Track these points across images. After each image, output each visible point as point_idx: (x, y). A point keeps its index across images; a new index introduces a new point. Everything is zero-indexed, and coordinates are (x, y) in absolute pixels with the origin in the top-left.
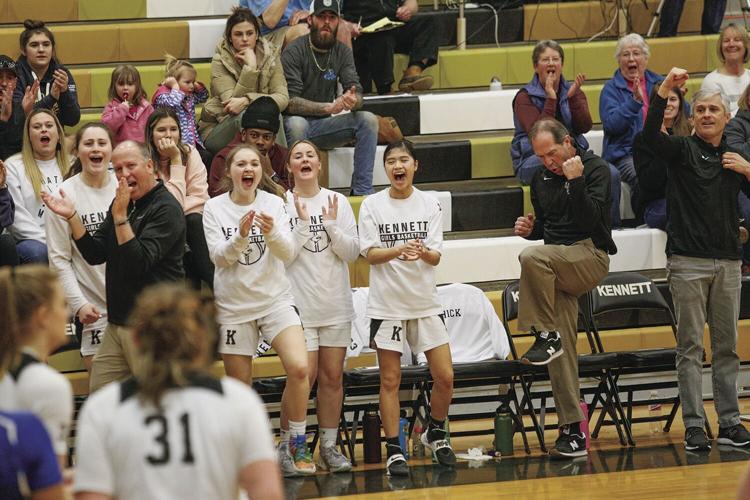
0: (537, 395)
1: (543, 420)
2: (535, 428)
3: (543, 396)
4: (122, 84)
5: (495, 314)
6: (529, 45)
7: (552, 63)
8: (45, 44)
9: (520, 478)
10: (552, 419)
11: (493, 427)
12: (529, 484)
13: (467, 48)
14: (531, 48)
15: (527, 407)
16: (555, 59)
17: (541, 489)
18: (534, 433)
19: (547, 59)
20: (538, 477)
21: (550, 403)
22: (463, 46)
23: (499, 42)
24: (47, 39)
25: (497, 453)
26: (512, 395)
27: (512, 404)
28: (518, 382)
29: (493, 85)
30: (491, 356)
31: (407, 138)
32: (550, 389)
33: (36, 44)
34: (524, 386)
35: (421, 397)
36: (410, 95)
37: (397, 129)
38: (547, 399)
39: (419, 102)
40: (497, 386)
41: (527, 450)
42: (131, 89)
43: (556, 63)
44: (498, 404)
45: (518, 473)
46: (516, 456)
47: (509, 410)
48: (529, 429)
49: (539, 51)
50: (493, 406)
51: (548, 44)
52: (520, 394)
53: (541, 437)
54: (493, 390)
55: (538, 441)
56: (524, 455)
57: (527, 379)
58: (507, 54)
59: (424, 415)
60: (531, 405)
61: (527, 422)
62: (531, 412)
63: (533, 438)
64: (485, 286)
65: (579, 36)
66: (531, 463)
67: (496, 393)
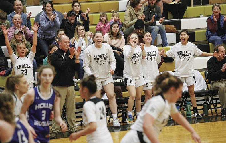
0: (214, 99)
1: (216, 106)
2: (214, 108)
3: (216, 99)
4: (102, 17)
5: (203, 78)
6: (210, 5)
7: (216, 10)
8: (78, 6)
9: (210, 122)
10: (219, 106)
11: (203, 108)
12: (213, 123)
13: (193, 6)
14: (212, 6)
15: (212, 102)
16: (217, 9)
17: (216, 124)
18: (214, 109)
19: (215, 9)
20: (215, 121)
21: (218, 101)
22: (192, 6)
23: (202, 5)
24: (79, 5)
25: (204, 115)
26: (208, 99)
27: (208, 102)
28: (209, 96)
29: (201, 16)
30: (202, 89)
31: (178, 31)
32: (218, 97)
33: (76, 6)
34: (211, 97)
35: (183, 100)
36: (178, 19)
37: (175, 28)
38: (217, 100)
39: (181, 21)
40: (204, 97)
41: (212, 114)
42: (105, 18)
43: (218, 10)
44: (204, 102)
45: (210, 120)
46: (209, 115)
47: (207, 103)
48: (213, 108)
49: (213, 7)
50: (202, 102)
51: (216, 5)
52: (210, 99)
53: (216, 110)
54: (202, 98)
55: (215, 112)
56: (211, 115)
57: (212, 95)
58: (204, 8)
59: (184, 105)
60: (213, 102)
61: (212, 106)
62: (213, 104)
63: (214, 111)
64: (200, 70)
65: (224, 2)
66: (213, 117)
67: (203, 99)
